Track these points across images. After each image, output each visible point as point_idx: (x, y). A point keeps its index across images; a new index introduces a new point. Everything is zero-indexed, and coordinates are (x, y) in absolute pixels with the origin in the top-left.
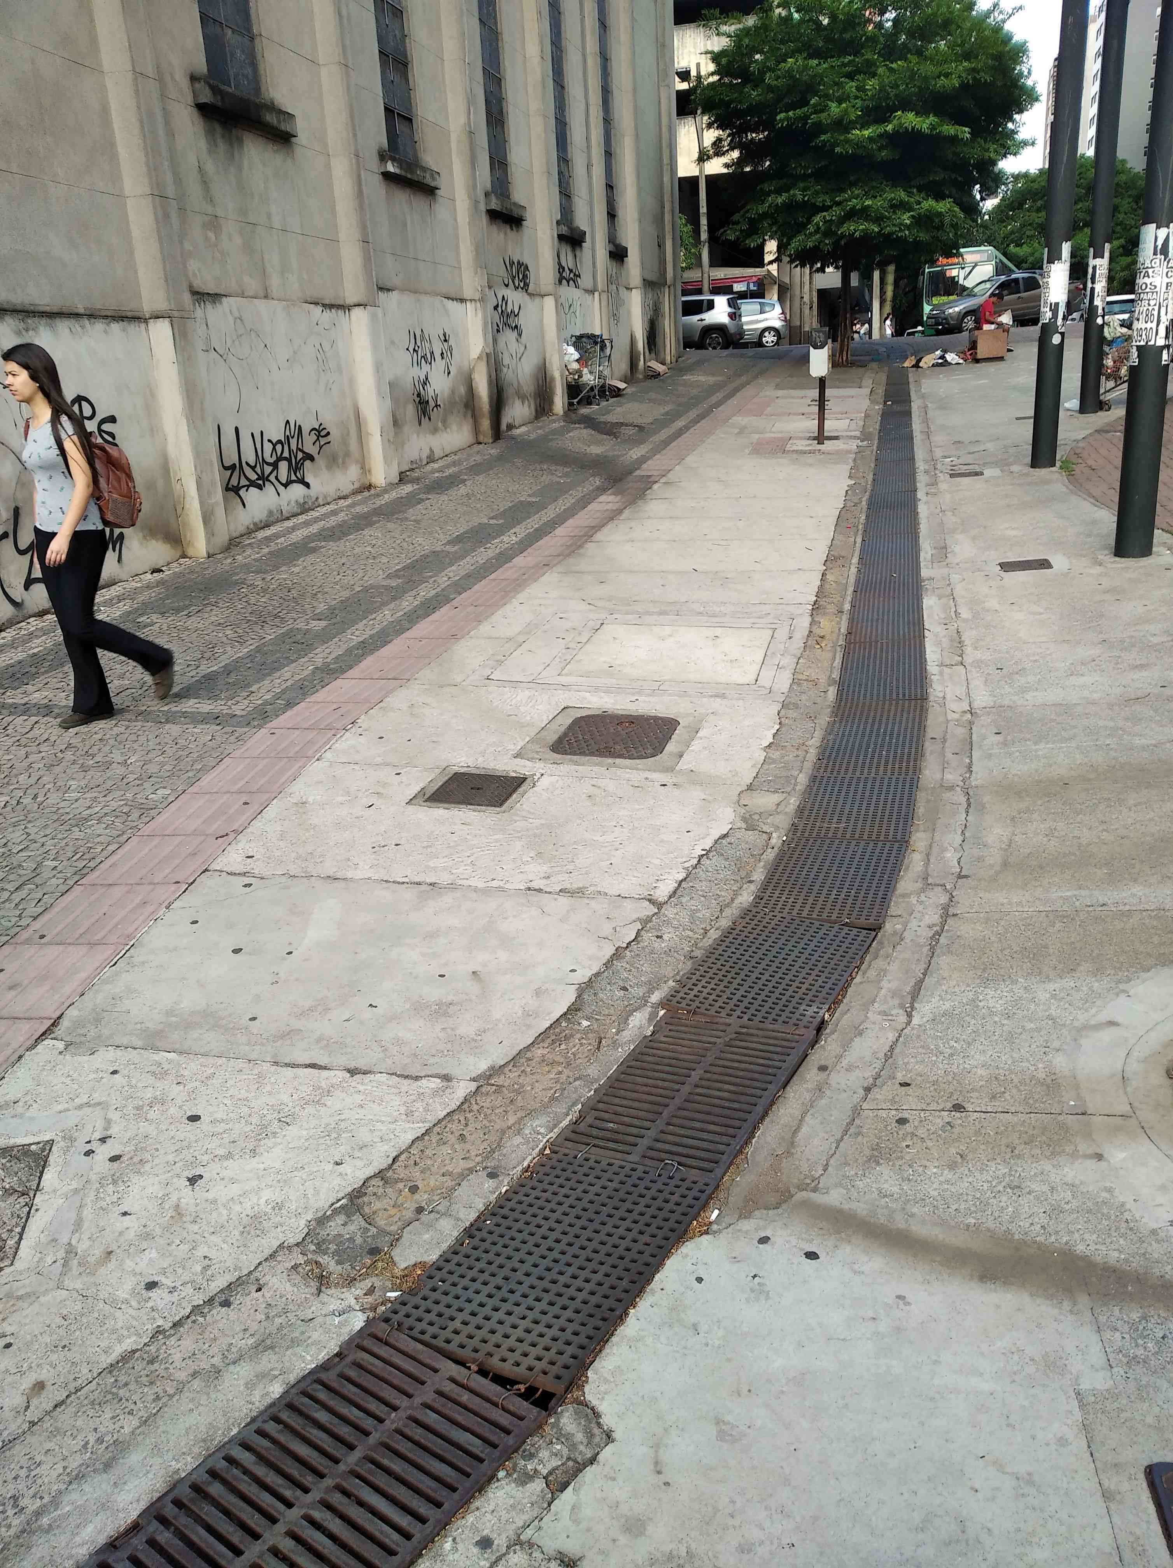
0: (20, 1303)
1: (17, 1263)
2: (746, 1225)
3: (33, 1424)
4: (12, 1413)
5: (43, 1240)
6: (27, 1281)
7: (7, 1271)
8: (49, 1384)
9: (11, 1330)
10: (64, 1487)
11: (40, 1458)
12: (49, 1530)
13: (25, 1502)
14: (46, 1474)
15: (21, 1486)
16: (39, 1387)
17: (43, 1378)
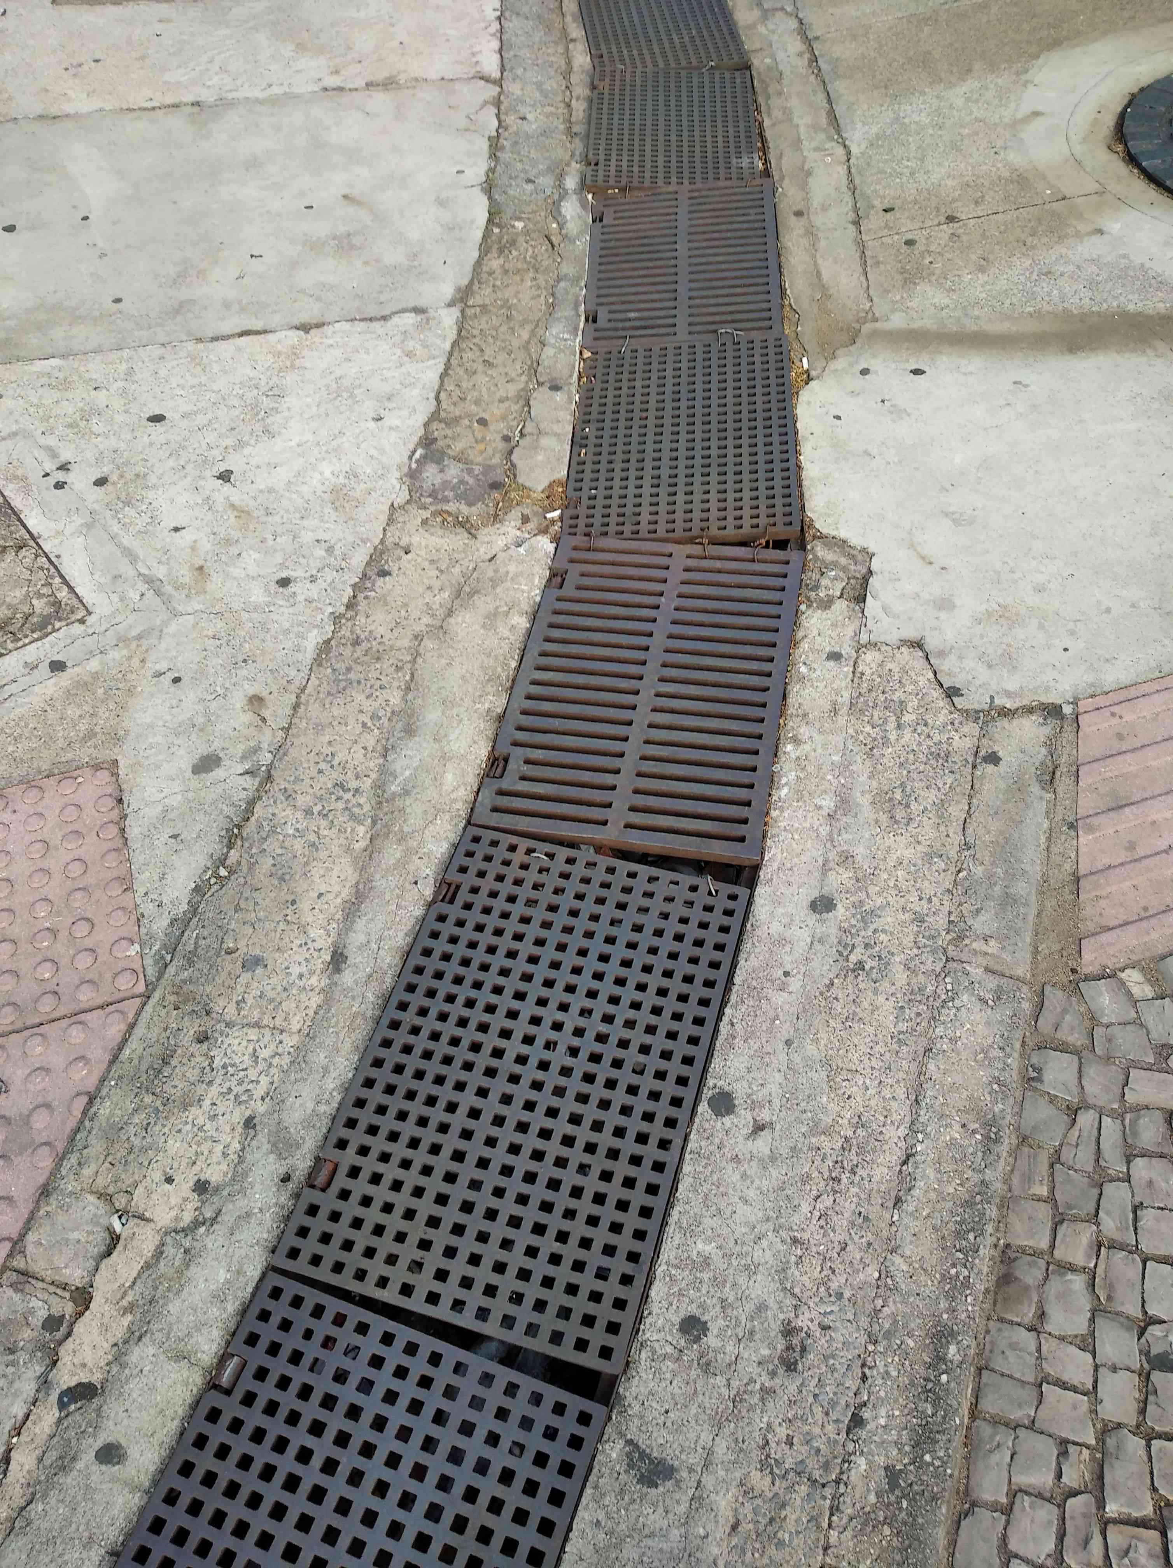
0: (145, 643)
1: (98, 611)
2: (840, 363)
3: (286, 730)
4: (252, 729)
5: (102, 580)
6: (130, 621)
7: (90, 620)
8: (264, 694)
9: (163, 666)
10: (381, 761)
11: (328, 750)
12: (407, 793)
13: (353, 784)
14: (349, 759)
15: (335, 775)
16: (256, 701)
17: (251, 691)
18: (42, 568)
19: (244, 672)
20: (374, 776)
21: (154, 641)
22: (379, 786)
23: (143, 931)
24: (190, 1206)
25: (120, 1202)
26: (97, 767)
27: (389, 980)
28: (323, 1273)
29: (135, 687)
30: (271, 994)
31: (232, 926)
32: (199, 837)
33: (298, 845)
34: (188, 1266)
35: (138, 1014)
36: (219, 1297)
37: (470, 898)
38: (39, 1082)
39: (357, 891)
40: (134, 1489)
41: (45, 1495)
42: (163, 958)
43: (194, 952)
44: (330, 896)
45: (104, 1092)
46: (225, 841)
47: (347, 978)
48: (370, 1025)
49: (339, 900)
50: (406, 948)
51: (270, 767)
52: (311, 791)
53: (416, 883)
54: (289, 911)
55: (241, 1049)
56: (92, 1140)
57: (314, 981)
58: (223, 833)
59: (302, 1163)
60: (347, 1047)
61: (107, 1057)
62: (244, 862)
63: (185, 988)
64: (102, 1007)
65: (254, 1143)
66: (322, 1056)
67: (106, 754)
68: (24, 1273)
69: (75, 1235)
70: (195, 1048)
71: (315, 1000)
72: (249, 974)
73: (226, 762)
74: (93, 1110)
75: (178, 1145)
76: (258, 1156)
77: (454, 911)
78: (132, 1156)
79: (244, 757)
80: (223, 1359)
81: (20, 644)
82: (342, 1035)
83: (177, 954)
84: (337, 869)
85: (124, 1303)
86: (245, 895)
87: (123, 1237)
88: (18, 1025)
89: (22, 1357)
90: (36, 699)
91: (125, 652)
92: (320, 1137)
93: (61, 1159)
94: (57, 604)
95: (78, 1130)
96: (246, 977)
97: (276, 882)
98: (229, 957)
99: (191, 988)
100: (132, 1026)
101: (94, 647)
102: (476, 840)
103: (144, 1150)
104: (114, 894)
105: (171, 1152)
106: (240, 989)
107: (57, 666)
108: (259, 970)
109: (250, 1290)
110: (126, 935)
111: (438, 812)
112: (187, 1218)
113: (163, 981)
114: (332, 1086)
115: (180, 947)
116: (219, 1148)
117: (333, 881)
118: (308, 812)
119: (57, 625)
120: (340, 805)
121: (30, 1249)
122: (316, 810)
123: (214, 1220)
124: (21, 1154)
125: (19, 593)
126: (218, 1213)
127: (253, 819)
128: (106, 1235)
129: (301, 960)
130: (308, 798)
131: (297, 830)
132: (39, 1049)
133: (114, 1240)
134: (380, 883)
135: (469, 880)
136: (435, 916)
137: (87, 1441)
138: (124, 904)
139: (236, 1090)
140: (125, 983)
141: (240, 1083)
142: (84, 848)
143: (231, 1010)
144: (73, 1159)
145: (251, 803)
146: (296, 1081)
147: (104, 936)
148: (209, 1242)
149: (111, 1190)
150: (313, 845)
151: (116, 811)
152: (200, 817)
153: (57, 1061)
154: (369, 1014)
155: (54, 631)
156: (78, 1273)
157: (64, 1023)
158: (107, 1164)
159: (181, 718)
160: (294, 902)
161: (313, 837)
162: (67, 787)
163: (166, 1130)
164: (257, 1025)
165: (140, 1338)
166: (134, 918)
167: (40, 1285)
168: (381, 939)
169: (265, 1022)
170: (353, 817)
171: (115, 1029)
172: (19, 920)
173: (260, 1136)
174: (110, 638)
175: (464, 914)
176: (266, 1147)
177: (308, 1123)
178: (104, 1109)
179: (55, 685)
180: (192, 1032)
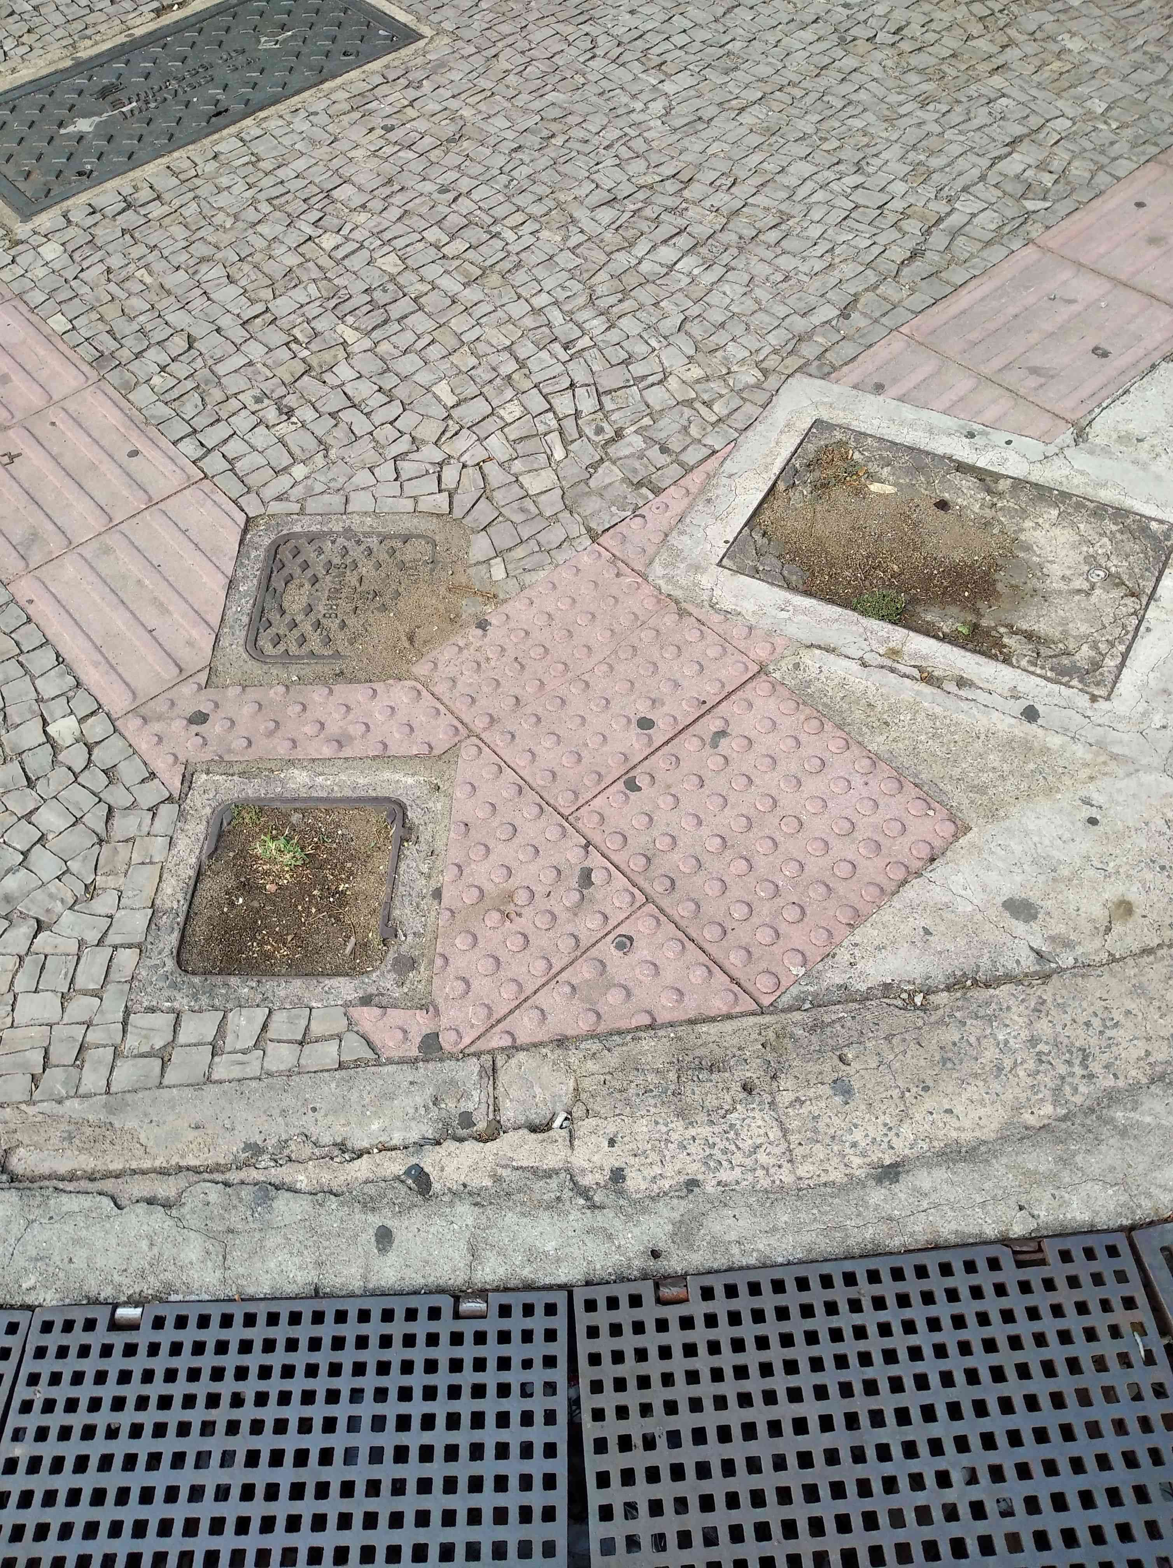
0: (1113, 766)
1: (1116, 701)
3: (1113, 959)
4: (1090, 926)
5: (1152, 683)
6: (1126, 737)
7: (1102, 705)
8: (1138, 912)
9: (1098, 798)
10: (1144, 1081)
11: (1117, 1016)
12: (1123, 1133)
13: (1096, 1067)
14: (1124, 1044)
15: (1094, 1041)
16: (1125, 908)
17: (1131, 897)
18: (1124, 627)
19: (1148, 876)
20: (1121, 1083)
21: (1120, 772)
22: (1112, 1097)
23: (820, 967)
24: (598, 1177)
25: (578, 1111)
26: (952, 818)
27: (896, 1243)
28: (584, 1347)
29: (1058, 790)
30: (821, 1126)
31: (869, 1045)
32: (940, 953)
33: (990, 1054)
34: (547, 1208)
35: (743, 1015)
36: (532, 1255)
37: (1037, 1285)
38: (643, 974)
39: (974, 1149)
40: (365, 1278)
41: (342, 1204)
42: (804, 1001)
43: (823, 1026)
44: (955, 1123)
45: (661, 1033)
46: (952, 980)
47: (876, 1195)
48: (839, 1251)
49: (954, 1134)
50: (941, 1241)
51: (1060, 971)
52: (1059, 1028)
53: (1021, 1208)
54: (914, 1090)
55: (756, 1131)
56: (617, 1051)
57: (857, 1161)
58: (959, 973)
59: (674, 1263)
60: (807, 1238)
61: (691, 1015)
62: (940, 1012)
63: (786, 1040)
64: (732, 979)
65: (675, 1201)
66: (785, 1218)
67: (969, 815)
68: (494, 1070)
69: (537, 1090)
70: (736, 1087)
71: (837, 1175)
72: (830, 1092)
73: (1035, 926)
74: (642, 1034)
75: (645, 1129)
76: (666, 1212)
77: (1010, 1275)
78: (617, 1095)
79: (1052, 939)
80: (482, 1293)
81: (1032, 669)
82: (816, 1226)
83: (814, 1011)
84: (988, 1110)
85: (500, 1171)
86: (907, 1036)
87: (551, 1133)
88: (683, 923)
89: (434, 1113)
90: (983, 721)
91: (1088, 757)
92: (708, 1265)
93: (592, 1036)
94: (1096, 665)
95: (620, 1033)
96: (826, 1090)
97: (937, 1058)
98: (836, 1061)
99: (790, 1046)
100: (729, 1017)
101: (1073, 728)
102: (1113, 1251)
103: (628, 1103)
104: (840, 918)
105: (636, 1128)
106: (811, 1093)
107: (1031, 714)
108: (838, 1099)
109: (548, 1280)
110: (808, 954)
111: (1123, 1183)
112: (587, 1181)
113: (783, 1015)
114: (761, 1247)
115: (822, 1010)
116: (657, 1170)
117: (974, 1115)
118: (1033, 1041)
119: (1075, 682)
120: (1062, 1069)
121: (513, 1062)
122: (1041, 1047)
123: (594, 1207)
124: (582, 1001)
125: (1084, 628)
126: (601, 1207)
127: (991, 991)
128: (549, 1116)
129: (871, 1135)
130: (1049, 1031)
131: (1006, 1042)
132: (671, 955)
133: (546, 1127)
134: (998, 1167)
135: (1058, 1271)
136: (992, 1255)
137: (387, 1212)
138: (835, 933)
139: (715, 1151)
140: (764, 984)
141: (725, 1151)
142: (868, 862)
143: (788, 1097)
144: (595, 1046)
145: (1009, 978)
146: (749, 1206)
147: (796, 937)
148: (574, 1215)
149: (584, 1096)
150: (1000, 1069)
151: (920, 864)
152: (962, 942)
153: (669, 976)
154: (851, 1242)
155: (1067, 685)
156: (510, 1114)
157: (703, 958)
158: (602, 1078)
159: (1055, 853)
160: (926, 1089)
161: (1008, 1063)
162: (916, 808)
163: (653, 1110)
164: (785, 1132)
165: (476, 1204)
166: (827, 950)
167: (491, 1089)
168: (936, 1206)
169: (792, 1138)
170: (1057, 1091)
171: (718, 1005)
172: (771, 858)
173: (683, 1203)
174: (1093, 734)
175: (1013, 1289)
176: (676, 1216)
177: (716, 1244)
178: (647, 1043)
179: (1011, 726)
180: (749, 1074)
